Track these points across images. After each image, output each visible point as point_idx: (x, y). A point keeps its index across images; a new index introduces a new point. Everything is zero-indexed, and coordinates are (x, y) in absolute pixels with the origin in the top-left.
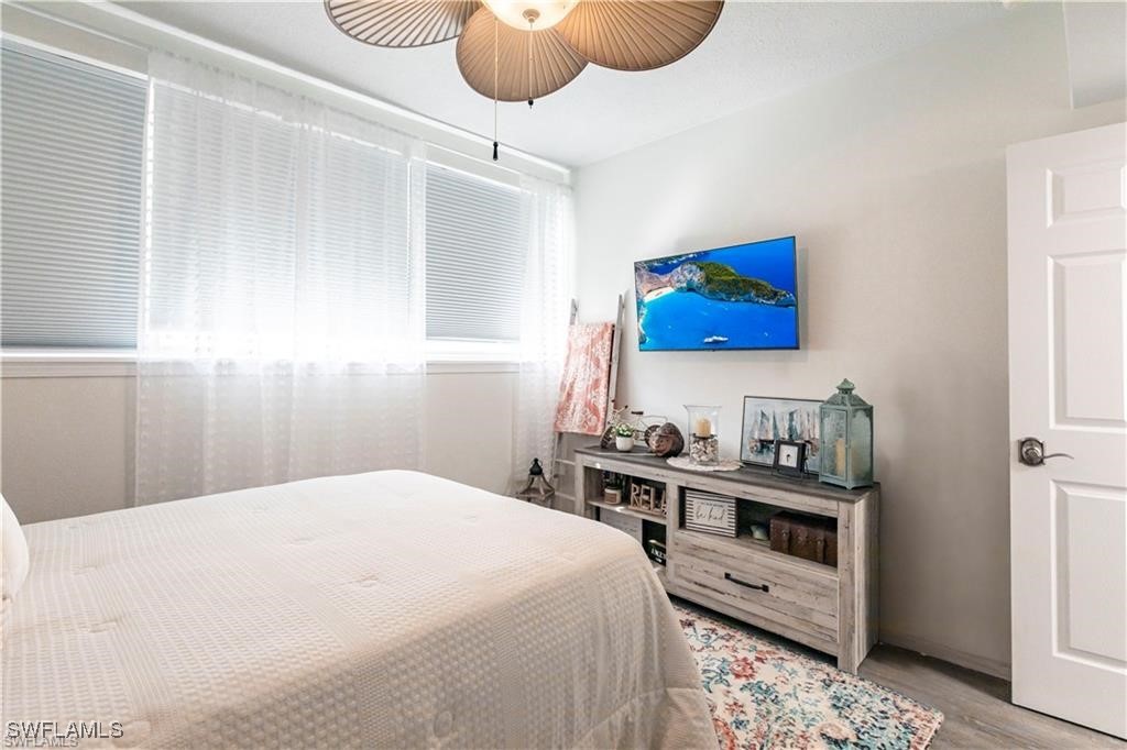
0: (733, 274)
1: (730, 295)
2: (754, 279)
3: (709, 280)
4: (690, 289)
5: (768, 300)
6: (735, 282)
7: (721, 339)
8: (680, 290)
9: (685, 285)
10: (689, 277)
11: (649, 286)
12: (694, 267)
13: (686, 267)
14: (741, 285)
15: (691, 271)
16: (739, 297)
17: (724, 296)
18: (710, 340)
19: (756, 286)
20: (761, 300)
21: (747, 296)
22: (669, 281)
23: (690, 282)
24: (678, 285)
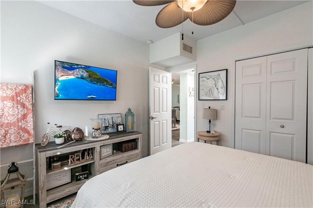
0: (98, 76)
1: (98, 82)
2: (106, 79)
3: (90, 76)
4: (82, 78)
5: (110, 86)
6: (100, 79)
7: (94, 97)
8: (78, 78)
9: (80, 76)
10: (82, 74)
11: (62, 74)
12: (84, 71)
13: (80, 70)
14: (102, 80)
15: (82, 72)
16: (101, 84)
17: (96, 83)
18: (90, 97)
19: (106, 81)
20: (108, 86)
21: (103, 84)
22: (73, 73)
23: (82, 76)
24: (76, 76)
